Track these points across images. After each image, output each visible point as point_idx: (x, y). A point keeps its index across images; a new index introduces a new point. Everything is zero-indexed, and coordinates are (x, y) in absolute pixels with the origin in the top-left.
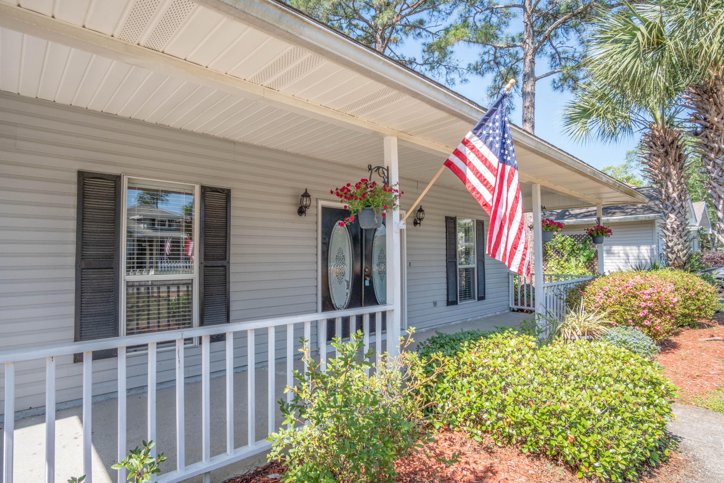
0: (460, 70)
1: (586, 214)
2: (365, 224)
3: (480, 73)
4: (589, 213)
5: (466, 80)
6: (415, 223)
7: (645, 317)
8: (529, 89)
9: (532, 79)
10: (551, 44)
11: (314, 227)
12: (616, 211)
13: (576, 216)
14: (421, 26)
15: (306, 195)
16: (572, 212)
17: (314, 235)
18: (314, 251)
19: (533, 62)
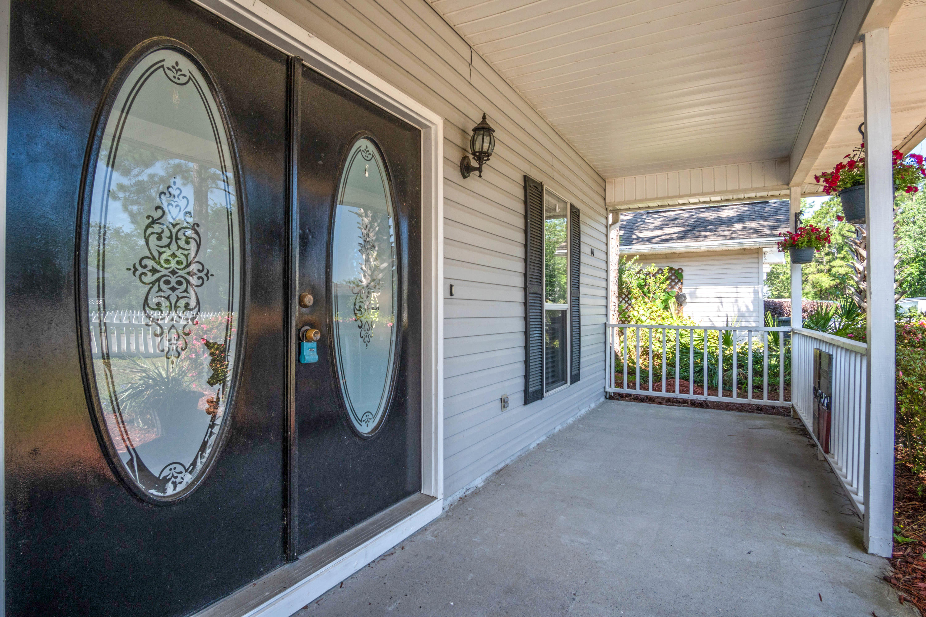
1: (664, 237)
4: (668, 237)
6: (466, 167)
12: (708, 233)
13: (649, 240)
16: (641, 235)
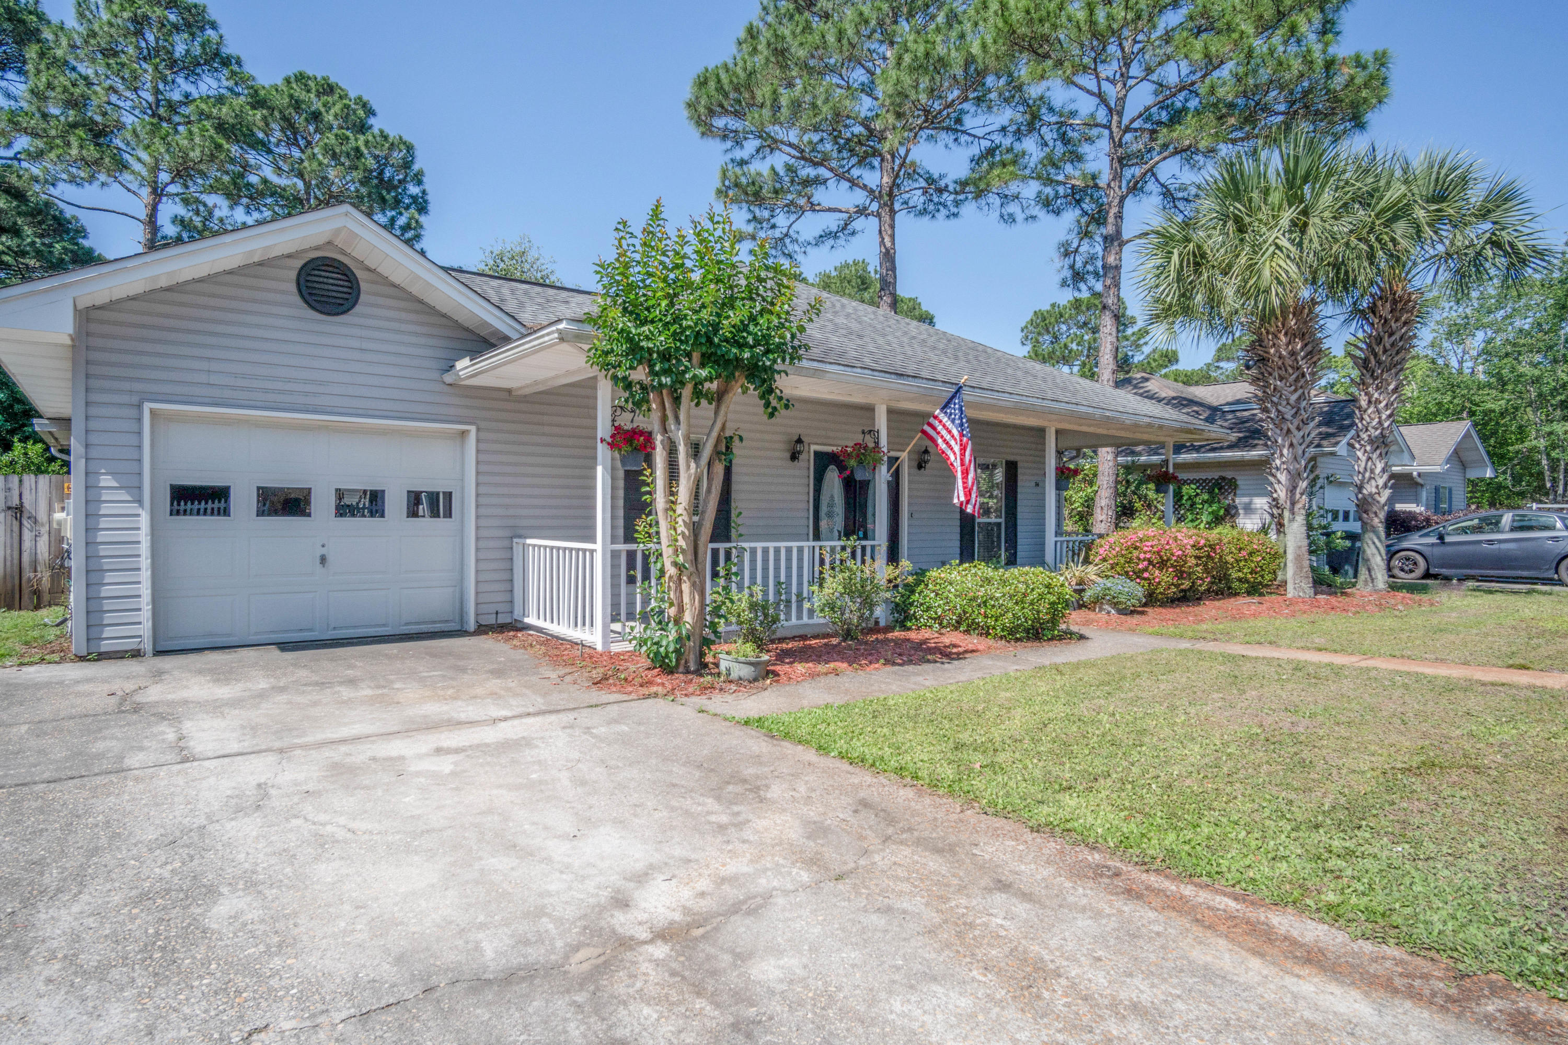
0: (1024, 202)
2: (859, 476)
3: (1053, 211)
5: (1033, 218)
6: (920, 467)
7: (1146, 570)
8: (1111, 260)
9: (1116, 244)
10: (1157, 180)
11: (805, 473)
14: (959, 127)
15: (799, 441)
17: (805, 481)
18: (805, 498)
19: (1121, 218)
